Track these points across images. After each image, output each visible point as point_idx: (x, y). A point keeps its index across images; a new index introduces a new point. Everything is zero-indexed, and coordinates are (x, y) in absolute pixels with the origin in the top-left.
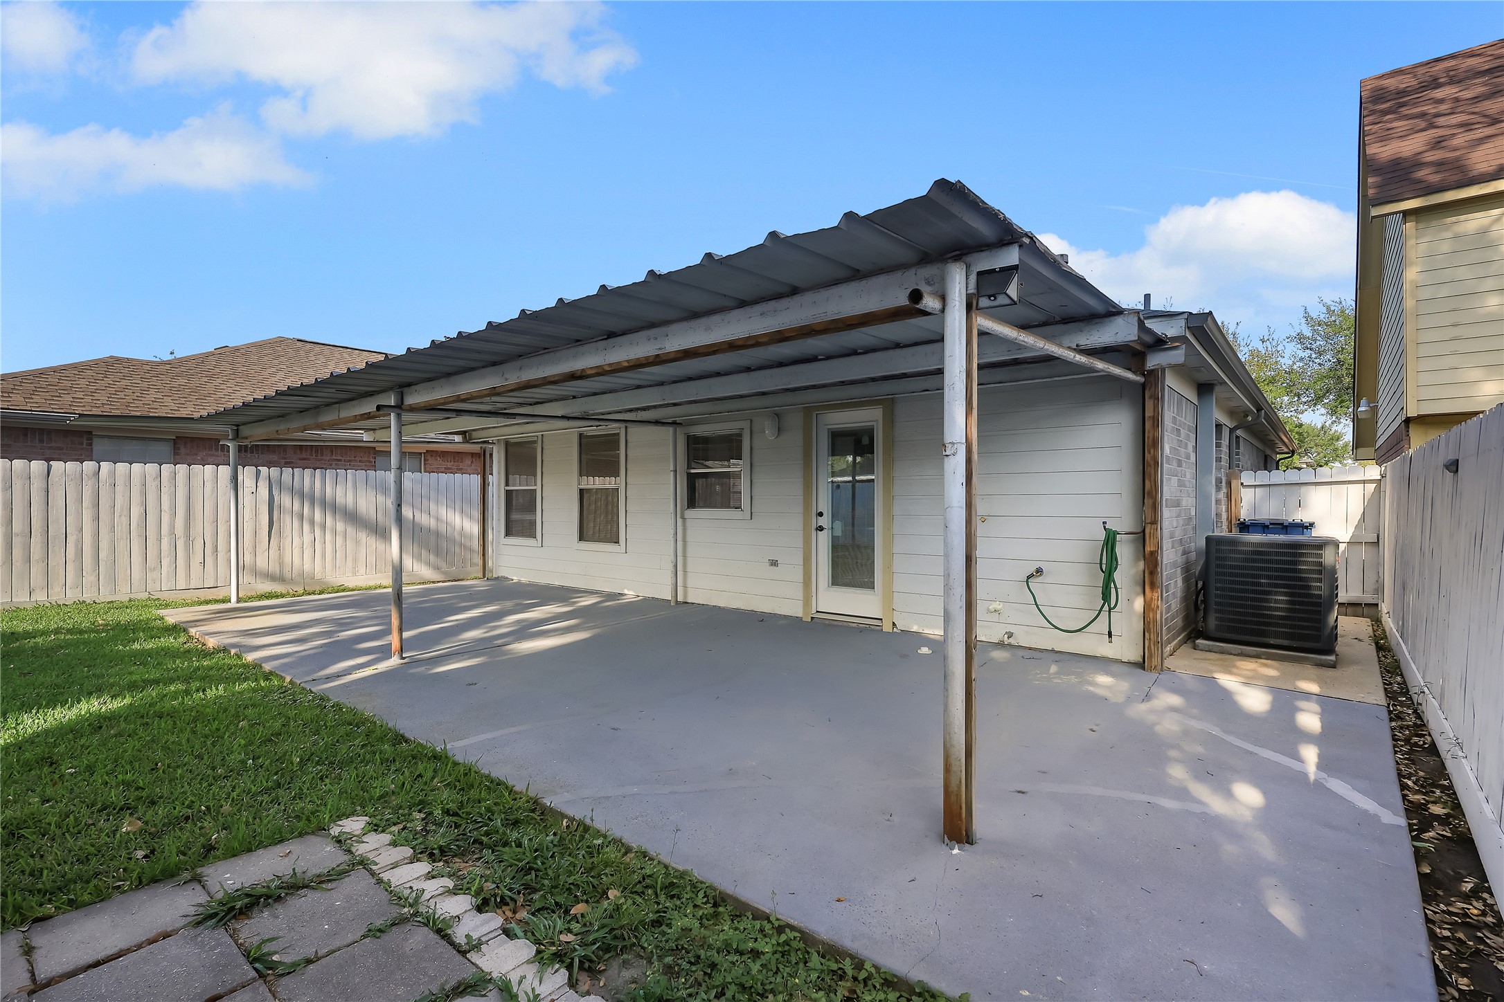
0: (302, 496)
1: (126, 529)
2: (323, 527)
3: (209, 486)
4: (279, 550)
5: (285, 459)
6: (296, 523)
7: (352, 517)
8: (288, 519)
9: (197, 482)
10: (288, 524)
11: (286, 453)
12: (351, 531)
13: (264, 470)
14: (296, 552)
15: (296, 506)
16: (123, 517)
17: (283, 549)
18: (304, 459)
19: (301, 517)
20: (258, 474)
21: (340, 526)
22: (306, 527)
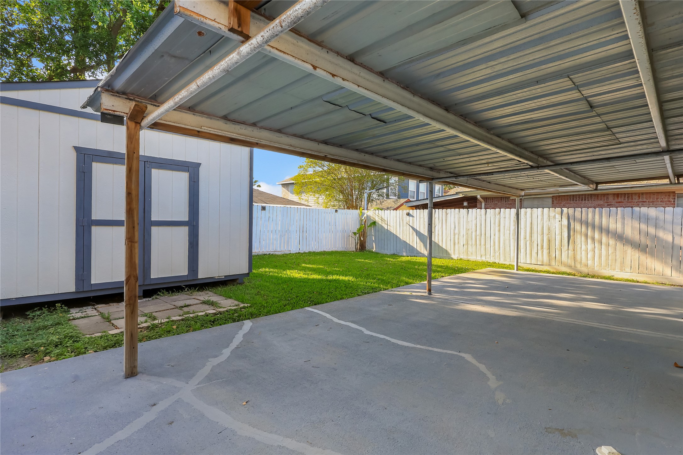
0: (587, 224)
1: (508, 235)
2: (600, 242)
3: (540, 218)
4: (574, 251)
5: (608, 203)
6: (583, 238)
7: (620, 238)
8: (579, 236)
9: (535, 216)
10: (579, 239)
11: (608, 199)
12: (619, 245)
13: (565, 210)
14: (583, 253)
15: (584, 229)
16: (508, 231)
17: (576, 251)
18: (619, 202)
19: (586, 236)
20: (562, 212)
21: (612, 242)
22: (589, 241)
